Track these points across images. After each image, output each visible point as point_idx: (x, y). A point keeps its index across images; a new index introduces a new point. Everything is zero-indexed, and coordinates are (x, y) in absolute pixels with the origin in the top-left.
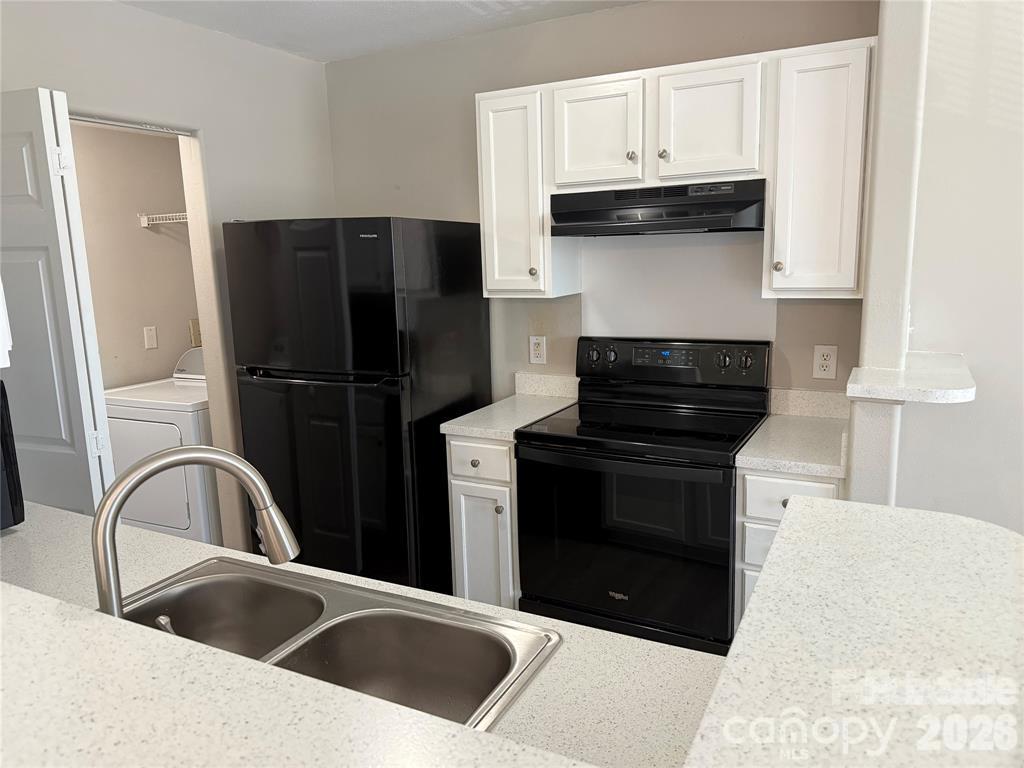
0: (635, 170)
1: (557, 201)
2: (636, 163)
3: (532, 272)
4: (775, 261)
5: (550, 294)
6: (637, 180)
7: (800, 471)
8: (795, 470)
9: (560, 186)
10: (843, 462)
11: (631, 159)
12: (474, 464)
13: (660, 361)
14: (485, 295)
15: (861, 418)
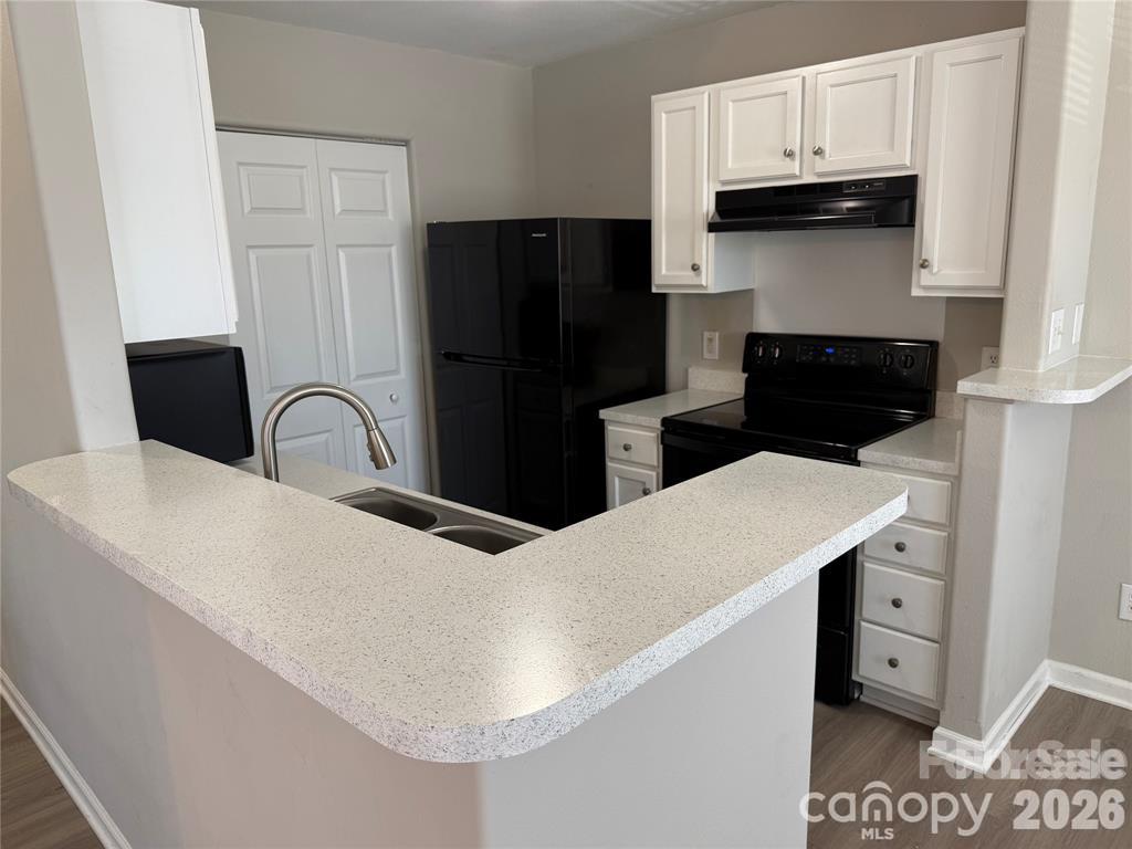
0: (794, 167)
1: (722, 198)
2: (793, 160)
3: (695, 268)
4: (923, 258)
5: (712, 290)
6: (794, 177)
7: (917, 467)
8: (912, 466)
9: (724, 183)
10: (957, 459)
11: (789, 155)
12: (627, 448)
13: (824, 359)
14: (654, 290)
15: (974, 417)
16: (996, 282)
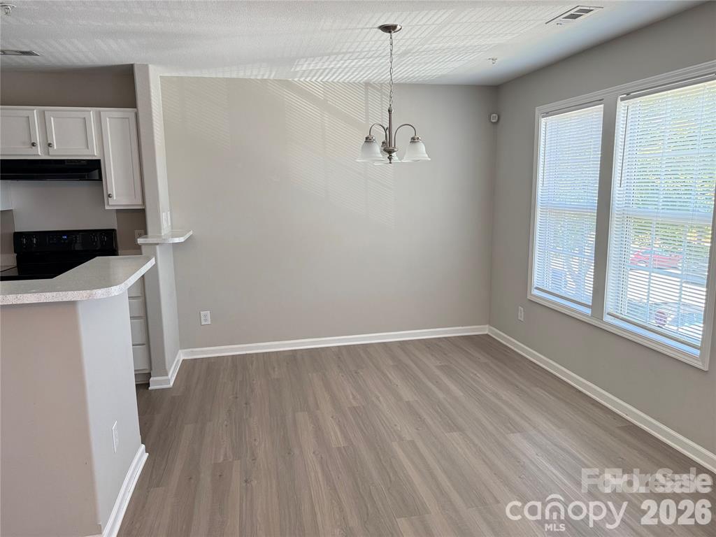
0: (37, 151)
2: (37, 148)
4: (109, 193)
6: (38, 155)
11: (34, 146)
13: (62, 241)
16: (140, 202)
